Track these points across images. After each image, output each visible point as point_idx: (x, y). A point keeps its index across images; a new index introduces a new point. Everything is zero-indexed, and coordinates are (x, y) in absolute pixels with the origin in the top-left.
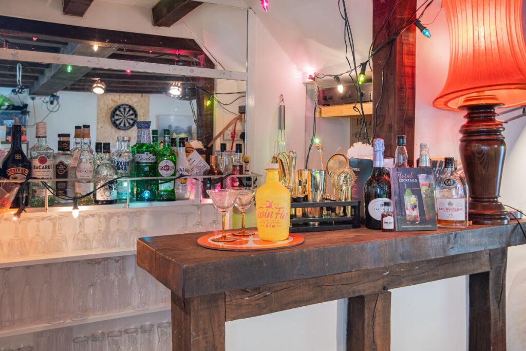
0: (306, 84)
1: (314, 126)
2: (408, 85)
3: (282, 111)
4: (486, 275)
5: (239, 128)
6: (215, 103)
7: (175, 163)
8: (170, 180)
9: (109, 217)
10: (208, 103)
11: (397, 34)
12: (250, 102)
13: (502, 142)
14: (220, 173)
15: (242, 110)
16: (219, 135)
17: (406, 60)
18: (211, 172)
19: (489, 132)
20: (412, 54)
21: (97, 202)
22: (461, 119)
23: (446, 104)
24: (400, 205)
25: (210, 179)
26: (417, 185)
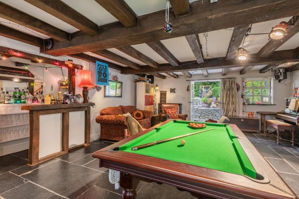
0: (58, 82)
1: (59, 90)
2: (74, 83)
3: (52, 87)
4: (87, 111)
5: (41, 90)
6: (34, 84)
7: (25, 96)
8: (24, 99)
9: (7, 107)
10: (32, 84)
11: (72, 76)
12: (44, 85)
13: (88, 92)
14: (37, 98)
15: (42, 86)
16: (36, 92)
17: (73, 80)
18: (34, 98)
19: (86, 91)
20: (75, 79)
21: (5, 103)
22: (82, 89)
23: (80, 86)
24: (71, 101)
25: (34, 99)
26: (74, 98)
